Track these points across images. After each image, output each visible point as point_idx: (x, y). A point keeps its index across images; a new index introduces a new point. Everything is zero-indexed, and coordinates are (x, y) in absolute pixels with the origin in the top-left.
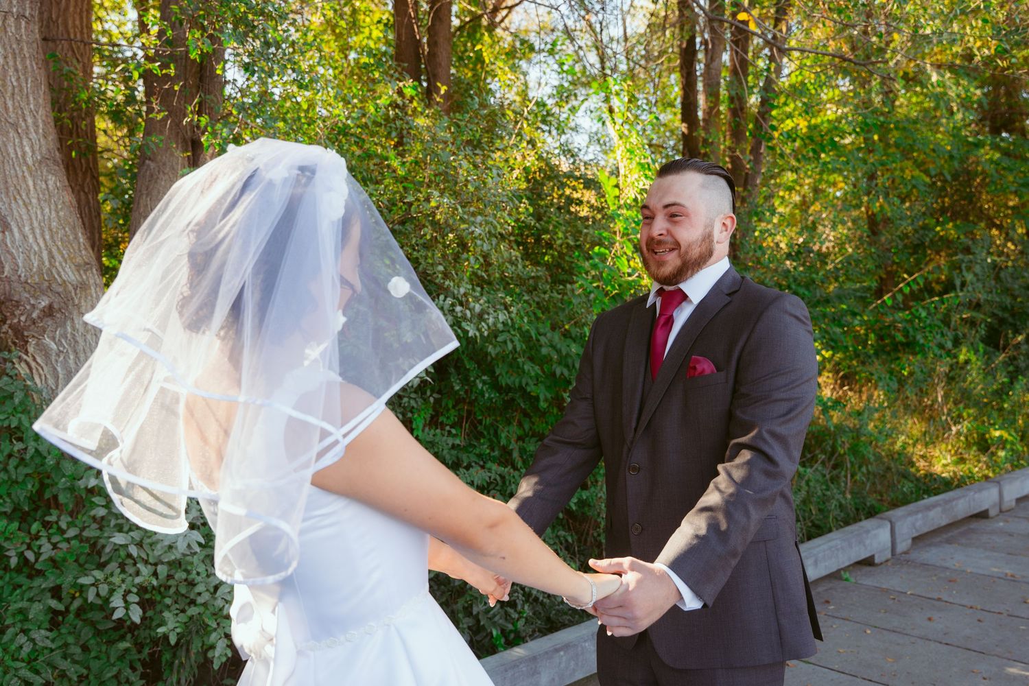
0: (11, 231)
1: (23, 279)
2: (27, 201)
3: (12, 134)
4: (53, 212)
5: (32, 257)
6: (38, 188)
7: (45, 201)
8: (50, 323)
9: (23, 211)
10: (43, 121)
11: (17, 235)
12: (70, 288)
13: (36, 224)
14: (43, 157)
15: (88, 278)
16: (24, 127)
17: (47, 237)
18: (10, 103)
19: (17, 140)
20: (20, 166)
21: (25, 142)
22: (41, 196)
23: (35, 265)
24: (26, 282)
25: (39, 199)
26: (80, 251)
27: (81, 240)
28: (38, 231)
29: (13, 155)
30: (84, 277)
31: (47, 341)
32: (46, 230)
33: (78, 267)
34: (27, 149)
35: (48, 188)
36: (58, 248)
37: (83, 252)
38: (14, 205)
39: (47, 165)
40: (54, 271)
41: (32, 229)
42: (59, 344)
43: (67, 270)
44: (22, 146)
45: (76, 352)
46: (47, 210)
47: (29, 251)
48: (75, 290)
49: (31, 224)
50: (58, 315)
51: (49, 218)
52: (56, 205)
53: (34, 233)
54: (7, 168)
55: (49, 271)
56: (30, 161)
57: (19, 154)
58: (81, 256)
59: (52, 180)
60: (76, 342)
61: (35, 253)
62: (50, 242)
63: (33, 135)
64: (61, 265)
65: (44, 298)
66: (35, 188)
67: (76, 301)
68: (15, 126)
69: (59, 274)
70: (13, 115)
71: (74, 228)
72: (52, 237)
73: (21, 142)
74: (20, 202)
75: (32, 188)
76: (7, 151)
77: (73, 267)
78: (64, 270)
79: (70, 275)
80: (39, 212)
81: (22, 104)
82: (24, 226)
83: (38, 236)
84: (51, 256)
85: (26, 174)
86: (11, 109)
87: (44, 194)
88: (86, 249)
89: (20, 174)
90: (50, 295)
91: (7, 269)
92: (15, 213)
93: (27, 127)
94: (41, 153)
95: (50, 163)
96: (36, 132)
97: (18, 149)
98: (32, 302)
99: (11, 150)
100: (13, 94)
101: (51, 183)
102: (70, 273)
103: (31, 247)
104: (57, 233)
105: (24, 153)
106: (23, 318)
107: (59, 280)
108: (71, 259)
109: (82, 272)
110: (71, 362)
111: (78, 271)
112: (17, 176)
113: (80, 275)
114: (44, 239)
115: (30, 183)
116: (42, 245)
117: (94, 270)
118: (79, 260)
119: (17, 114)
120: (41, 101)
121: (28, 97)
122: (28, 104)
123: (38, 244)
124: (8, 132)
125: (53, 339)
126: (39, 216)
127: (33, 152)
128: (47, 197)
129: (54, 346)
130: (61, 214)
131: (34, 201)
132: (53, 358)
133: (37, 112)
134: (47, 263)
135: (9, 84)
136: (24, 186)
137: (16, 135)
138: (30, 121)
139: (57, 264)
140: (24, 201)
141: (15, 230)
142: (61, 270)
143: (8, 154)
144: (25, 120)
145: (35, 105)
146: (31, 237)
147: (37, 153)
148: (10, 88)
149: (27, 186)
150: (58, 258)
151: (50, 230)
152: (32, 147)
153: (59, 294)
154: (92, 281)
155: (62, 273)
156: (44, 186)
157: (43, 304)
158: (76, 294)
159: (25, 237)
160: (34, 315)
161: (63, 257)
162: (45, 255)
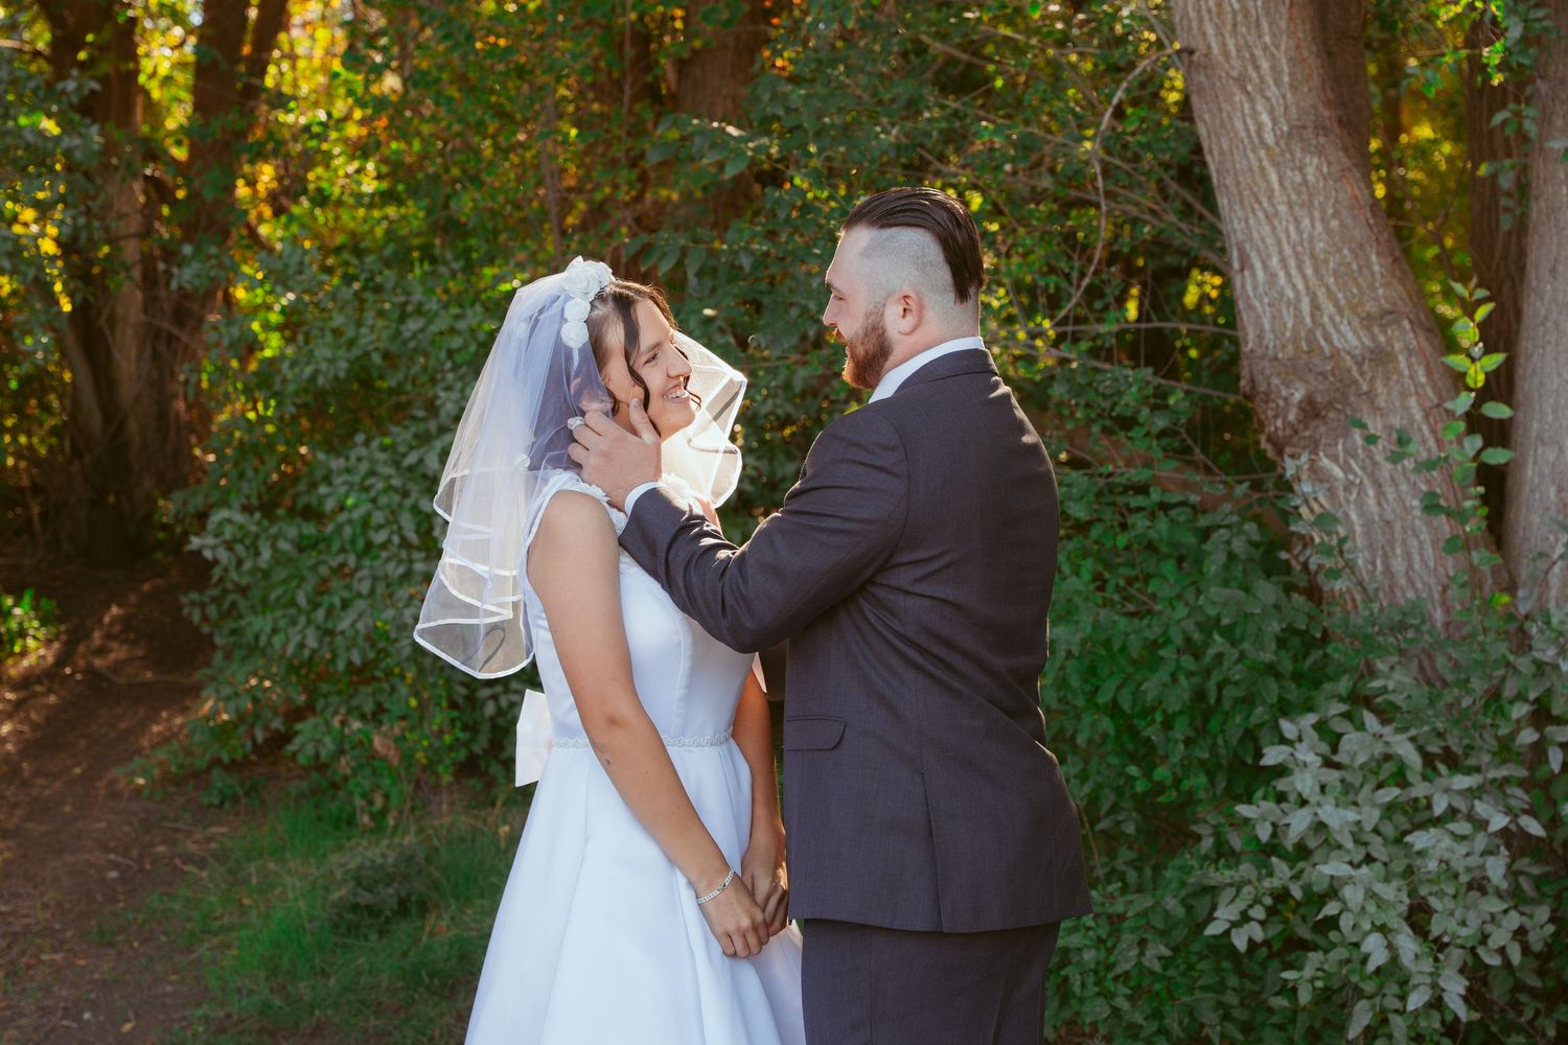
0: (1252, 268)
1: (1271, 353)
2: (1271, 211)
3: (1239, 97)
4: (1319, 227)
5: (1285, 312)
6: (1287, 184)
7: (1302, 206)
8: (1322, 429)
9: (1266, 230)
10: (1290, 60)
11: (1260, 273)
12: (1349, 361)
13: (1288, 250)
14: (1291, 127)
15: (1389, 341)
16: (1257, 80)
17: (1309, 271)
18: (1231, 43)
19: (1247, 106)
20: (1254, 150)
21: (1260, 108)
22: (1294, 197)
23: (1290, 325)
24: (1276, 358)
25: (1290, 205)
26: (1373, 288)
27: (1377, 268)
28: (1292, 263)
29: (1243, 134)
30: (1382, 338)
31: (1325, 462)
32: (1306, 258)
33: (1368, 321)
34: (1265, 118)
35: (1305, 182)
36: (1328, 290)
37: (1381, 291)
38: (1251, 222)
39: (1302, 139)
40: (1319, 335)
41: (1283, 260)
42: (1346, 469)
43: (1344, 328)
44: (1255, 113)
45: (1378, 485)
46: (1306, 222)
47: (1281, 300)
48: (1359, 364)
49: (1281, 252)
50: (1332, 415)
51: (1311, 238)
52: (1323, 211)
53: (1285, 267)
54: (1237, 157)
55: (1311, 332)
56: (1269, 138)
57: (1252, 128)
58: (1376, 299)
59: (1312, 165)
60: (1375, 464)
61: (1289, 303)
62: (1313, 281)
63: (1273, 91)
64: (1331, 319)
65: (1298, 384)
66: (1281, 183)
67: (1365, 387)
68: (1241, 81)
69: (1328, 338)
70: (1236, 63)
71: (1361, 246)
72: (1316, 270)
73: (1253, 108)
74: (1261, 215)
75: (1276, 186)
76: (1233, 127)
77: (1356, 322)
78: (1338, 330)
79: (1349, 338)
80: (1292, 229)
81: (1251, 40)
82: (1269, 256)
83: (1294, 272)
84: (1316, 307)
85: (1266, 163)
86: (1234, 53)
87: (1299, 193)
88: (1386, 285)
89: (1255, 164)
90: (1311, 378)
91: (1251, 336)
92: (1256, 235)
93: (1262, 80)
94: (1288, 121)
95: (1309, 134)
96: (1278, 83)
97: (1250, 122)
98: (1284, 393)
99: (1239, 125)
100: (1235, 26)
101: (1310, 170)
102: (1350, 335)
103: (1282, 294)
104: (1326, 261)
105: (1260, 126)
106: (1279, 423)
107: (1327, 349)
108: (1353, 308)
109: (1376, 330)
110: (1371, 502)
111: (1368, 328)
112: (1251, 169)
113: (1374, 338)
114: (1304, 276)
115: (1274, 177)
116: (1301, 286)
117: (1406, 324)
118: (1370, 307)
119: (1242, 58)
120: (1283, 24)
121: (1258, 25)
122: (1260, 36)
123: (1294, 286)
124: (1232, 94)
125: (1334, 458)
126: (1294, 235)
127: (1275, 121)
128: (1305, 197)
129: (1338, 472)
130: (1334, 224)
131: (1282, 209)
132: (1341, 494)
133: (1277, 47)
134: (1308, 320)
135: (1228, 9)
136: (1263, 185)
137: (1244, 97)
138: (1265, 65)
139: (1326, 319)
140: (1265, 212)
141: (1258, 265)
142: (1331, 330)
143: (1236, 134)
144: (1257, 68)
145: (1273, 35)
146: (1281, 274)
147: (1282, 120)
148: (1230, 16)
149: (1268, 182)
150: (1328, 307)
151: (1313, 256)
152: (1271, 112)
153: (1324, 375)
154: (1398, 346)
155: (1335, 336)
156: (1298, 178)
157: (1298, 396)
158: (1362, 374)
159: (1272, 277)
160: (1291, 417)
161: (1336, 304)
162: (1305, 306)
